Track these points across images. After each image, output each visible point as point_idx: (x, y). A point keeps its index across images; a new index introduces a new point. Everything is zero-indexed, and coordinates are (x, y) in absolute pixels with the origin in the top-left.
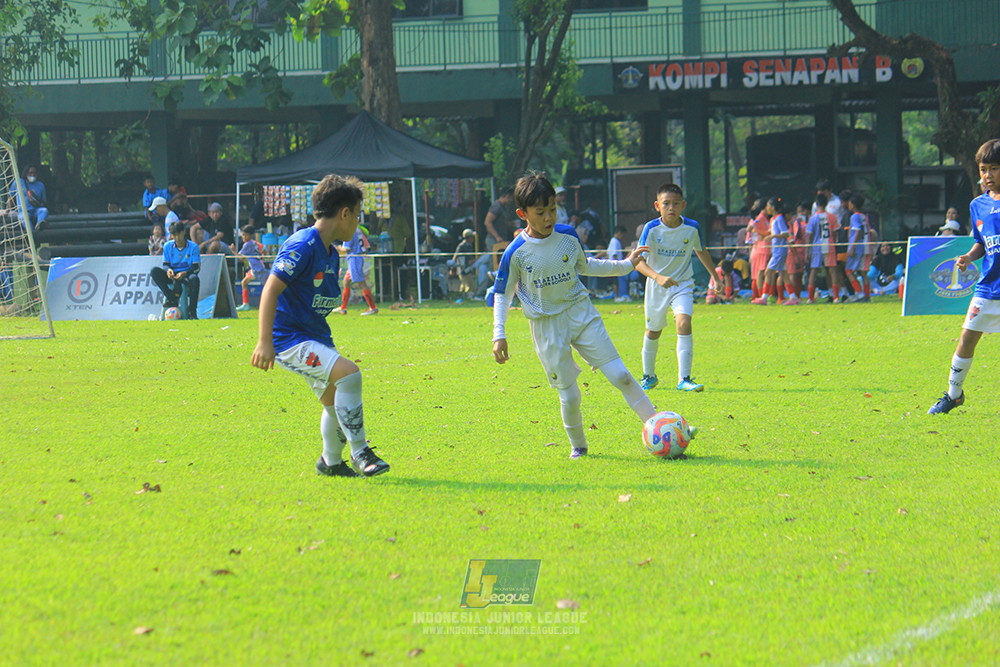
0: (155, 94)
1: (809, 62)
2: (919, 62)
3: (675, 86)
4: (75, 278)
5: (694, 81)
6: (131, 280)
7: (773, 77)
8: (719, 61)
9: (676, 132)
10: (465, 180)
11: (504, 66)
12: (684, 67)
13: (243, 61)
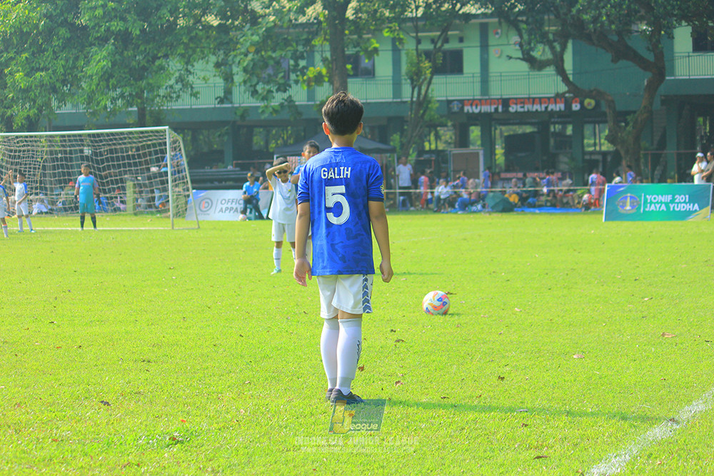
0: (236, 113)
1: (541, 100)
2: (593, 102)
3: (477, 111)
4: (202, 200)
5: (486, 109)
6: (228, 202)
7: (523, 107)
8: (498, 99)
9: (475, 132)
10: (383, 155)
11: (395, 100)
12: (481, 102)
13: (279, 98)
